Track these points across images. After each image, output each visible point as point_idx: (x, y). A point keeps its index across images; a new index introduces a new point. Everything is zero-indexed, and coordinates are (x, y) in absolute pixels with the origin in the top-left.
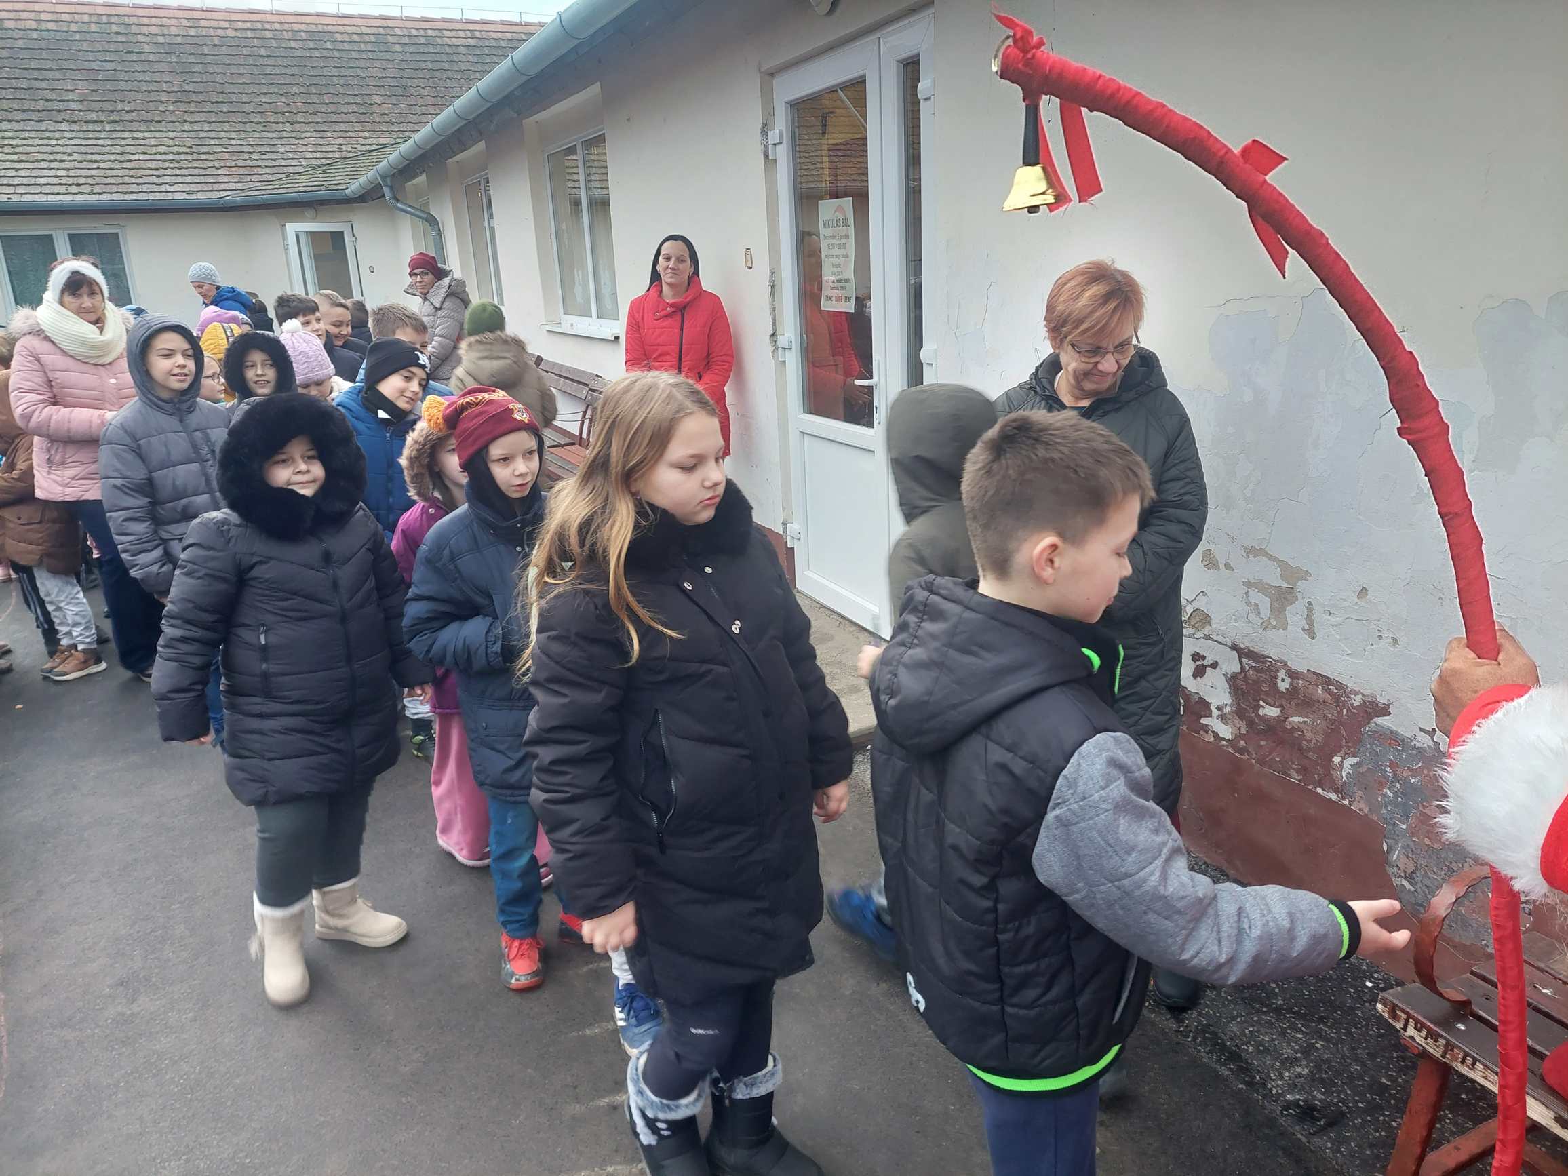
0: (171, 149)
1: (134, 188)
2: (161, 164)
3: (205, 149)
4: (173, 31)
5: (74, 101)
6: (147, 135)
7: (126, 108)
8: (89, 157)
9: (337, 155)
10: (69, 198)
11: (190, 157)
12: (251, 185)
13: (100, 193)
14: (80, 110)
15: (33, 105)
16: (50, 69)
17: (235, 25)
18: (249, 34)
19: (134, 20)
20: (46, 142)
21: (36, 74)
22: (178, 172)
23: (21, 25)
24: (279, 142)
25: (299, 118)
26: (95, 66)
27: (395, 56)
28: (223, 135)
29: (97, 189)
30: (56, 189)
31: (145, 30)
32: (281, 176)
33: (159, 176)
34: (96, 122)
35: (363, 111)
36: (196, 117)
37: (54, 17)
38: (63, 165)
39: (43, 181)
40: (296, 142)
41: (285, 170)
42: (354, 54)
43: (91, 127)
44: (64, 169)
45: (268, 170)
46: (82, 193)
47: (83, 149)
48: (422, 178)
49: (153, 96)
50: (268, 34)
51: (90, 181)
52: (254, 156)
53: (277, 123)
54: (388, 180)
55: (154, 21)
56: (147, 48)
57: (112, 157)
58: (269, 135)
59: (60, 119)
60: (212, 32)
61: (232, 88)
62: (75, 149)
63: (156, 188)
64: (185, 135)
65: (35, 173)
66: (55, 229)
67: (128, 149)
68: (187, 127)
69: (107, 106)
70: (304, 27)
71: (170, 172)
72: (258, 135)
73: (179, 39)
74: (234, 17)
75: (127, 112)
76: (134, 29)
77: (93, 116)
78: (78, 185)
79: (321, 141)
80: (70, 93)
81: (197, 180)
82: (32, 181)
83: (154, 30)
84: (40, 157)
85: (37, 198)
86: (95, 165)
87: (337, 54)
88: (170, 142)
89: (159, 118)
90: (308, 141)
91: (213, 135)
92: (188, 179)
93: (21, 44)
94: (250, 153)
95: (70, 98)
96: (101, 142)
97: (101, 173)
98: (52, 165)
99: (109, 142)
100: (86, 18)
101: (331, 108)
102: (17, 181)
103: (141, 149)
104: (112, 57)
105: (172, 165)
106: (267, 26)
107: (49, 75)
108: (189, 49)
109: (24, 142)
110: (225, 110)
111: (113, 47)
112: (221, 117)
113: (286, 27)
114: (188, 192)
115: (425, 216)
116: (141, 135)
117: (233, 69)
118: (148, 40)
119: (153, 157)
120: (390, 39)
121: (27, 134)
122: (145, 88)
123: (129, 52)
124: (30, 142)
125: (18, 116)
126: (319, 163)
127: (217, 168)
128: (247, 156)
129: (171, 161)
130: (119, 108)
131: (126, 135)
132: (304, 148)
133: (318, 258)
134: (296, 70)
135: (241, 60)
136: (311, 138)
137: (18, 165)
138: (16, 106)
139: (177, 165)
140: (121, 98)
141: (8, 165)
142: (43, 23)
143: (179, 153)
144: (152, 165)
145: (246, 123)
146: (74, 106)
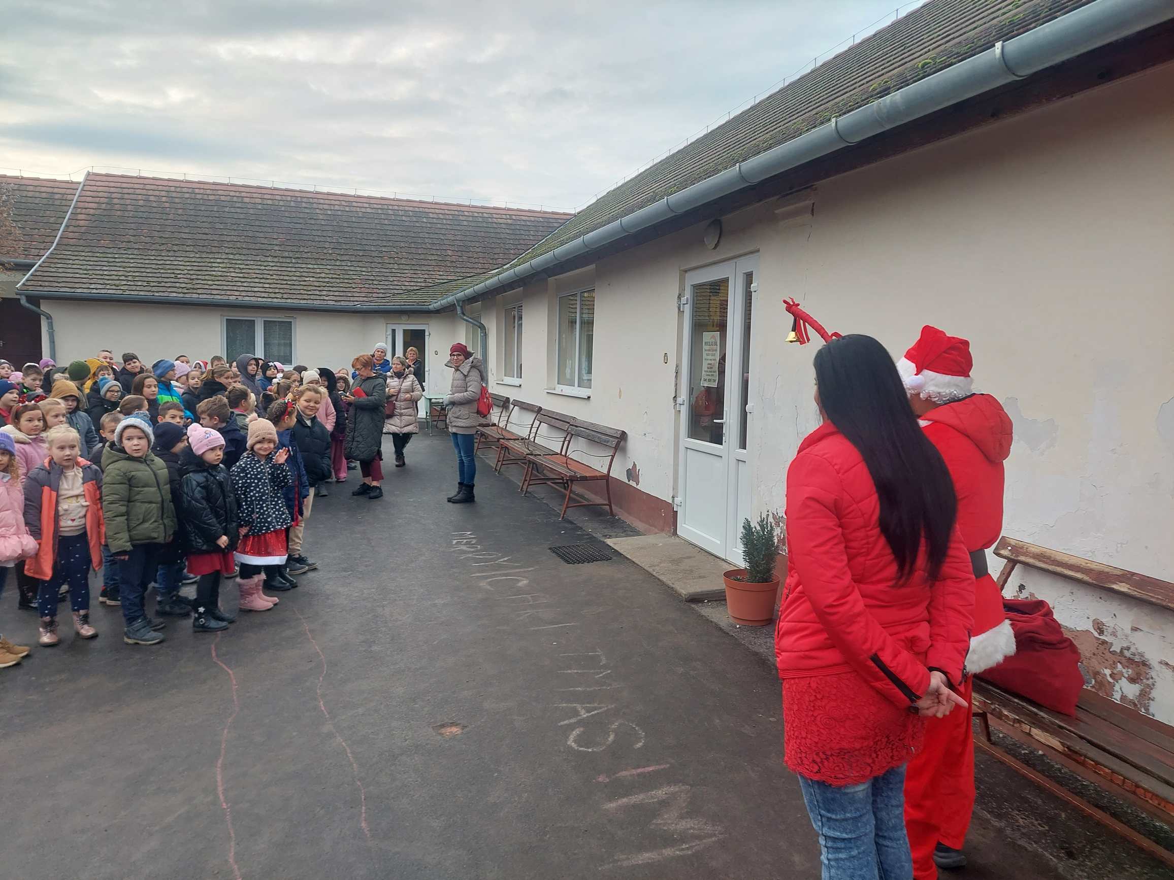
0: (328, 276)
1: (306, 297)
2: (322, 284)
3: (347, 277)
4: (337, 208)
5: (277, 245)
6: (315, 267)
7: (306, 251)
8: (282, 277)
9: (423, 284)
10: (269, 300)
11: (338, 281)
12: (372, 299)
13: (286, 299)
14: (279, 251)
15: (253, 246)
16: (266, 226)
17: (372, 206)
18: (380, 211)
19: (316, 200)
20: (259, 267)
21: (257, 229)
22: (331, 289)
23: (253, 201)
24: (390, 275)
25: (403, 261)
26: (291, 226)
27: (463, 228)
28: (358, 269)
29: (285, 296)
30: (263, 295)
31: (321, 206)
32: (388, 295)
33: (320, 291)
34: (288, 257)
35: (441, 259)
36: (345, 258)
37: (272, 197)
38: (268, 281)
39: (256, 289)
40: (399, 275)
41: (392, 291)
42: (439, 226)
43: (284, 260)
44: (268, 283)
45: (382, 291)
46: (277, 298)
47: (279, 273)
48: (479, 304)
49: (321, 245)
50: (390, 212)
51: (281, 291)
52: (375, 282)
53: (390, 264)
54: (461, 303)
55: (327, 202)
56: (321, 217)
57: (295, 278)
58: (385, 270)
59: (268, 255)
60: (358, 209)
61: (368, 242)
62: (275, 272)
63: (318, 297)
64: (337, 268)
65: (252, 285)
66: (257, 317)
67: (304, 274)
68: (338, 263)
69: (295, 249)
70: (411, 209)
71: (326, 289)
72: (378, 270)
73: (339, 213)
74: (372, 201)
75: (306, 252)
76: (315, 206)
77: (286, 254)
78: (275, 293)
80: (275, 240)
81: (341, 294)
82: (250, 289)
83: (326, 207)
84: (254, 276)
85: (252, 299)
86: (285, 282)
87: (429, 225)
88: (328, 271)
89: (323, 257)
90: (407, 275)
91: (352, 268)
92: (336, 294)
93: (251, 211)
94: (373, 280)
95: (274, 243)
96: (289, 269)
97: (288, 287)
98: (262, 281)
99: (294, 269)
100: (289, 199)
101: (422, 257)
102: (242, 289)
103: (311, 275)
104: (301, 221)
105: (328, 285)
106: (390, 207)
107: (265, 229)
108: (344, 219)
109: (247, 267)
110: (361, 254)
111: (301, 215)
112: (358, 259)
113: (401, 208)
114: (336, 301)
115: (479, 324)
116: (312, 266)
117: (368, 231)
118: (322, 212)
119: (317, 280)
120: (461, 218)
121: (249, 262)
122: (317, 240)
123: (310, 219)
124: (250, 267)
125: (245, 252)
126: (412, 288)
127: (353, 288)
128: (371, 282)
129: (328, 282)
130: (301, 250)
131: (304, 266)
132: (404, 279)
134: (404, 233)
135: (373, 226)
136: (409, 273)
137: (243, 280)
138: (244, 246)
139: (331, 285)
140: (303, 245)
141: (237, 279)
142: (265, 200)
143: (332, 278)
144: (317, 284)
145: (372, 263)
146: (276, 248)
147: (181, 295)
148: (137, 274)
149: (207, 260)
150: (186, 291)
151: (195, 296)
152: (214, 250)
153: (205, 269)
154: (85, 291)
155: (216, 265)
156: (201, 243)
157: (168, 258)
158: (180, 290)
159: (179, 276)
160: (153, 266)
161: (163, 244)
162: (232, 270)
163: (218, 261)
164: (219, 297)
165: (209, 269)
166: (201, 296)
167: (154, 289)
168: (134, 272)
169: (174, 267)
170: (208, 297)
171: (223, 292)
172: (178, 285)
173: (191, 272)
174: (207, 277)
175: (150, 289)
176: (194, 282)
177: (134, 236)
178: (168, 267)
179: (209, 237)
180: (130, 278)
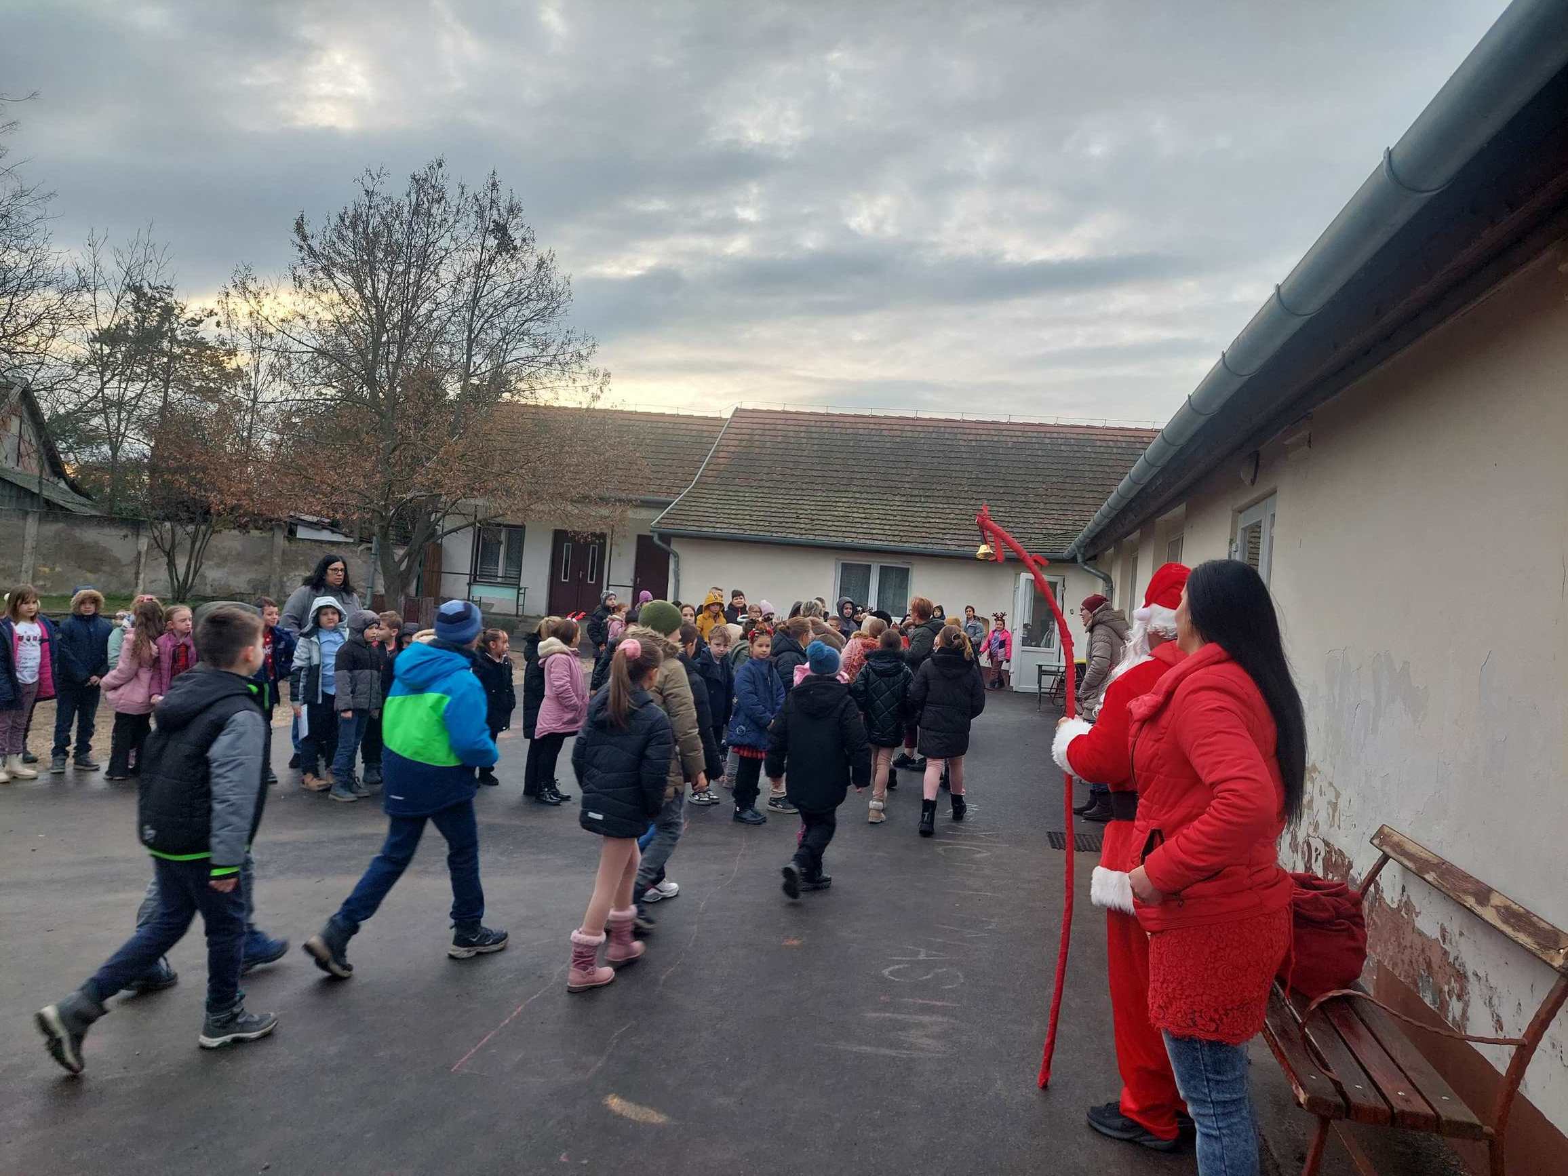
0: (955, 516)
1: (926, 540)
2: (947, 526)
4: (983, 438)
5: (908, 482)
6: (945, 506)
7: (938, 488)
8: (905, 518)
10: (886, 543)
11: (968, 523)
13: (905, 542)
14: (909, 488)
15: (883, 484)
16: (900, 462)
17: (1026, 435)
19: (961, 430)
20: (884, 507)
21: (891, 465)
22: (957, 532)
23: (892, 433)
24: (1032, 516)
25: (1052, 500)
26: (927, 460)
28: (995, 509)
29: (904, 539)
30: (880, 537)
31: (965, 437)
32: (1024, 540)
33: (943, 534)
34: (917, 496)
36: (981, 496)
37: (913, 428)
38: (889, 522)
39: (874, 531)
40: (1043, 516)
41: (1027, 535)
43: (913, 499)
44: (889, 525)
46: (894, 541)
47: (904, 513)
49: (957, 481)
50: (1047, 441)
51: (901, 534)
52: (1010, 525)
53: (1035, 503)
55: (974, 431)
56: (963, 449)
58: (1026, 511)
59: (896, 493)
60: (1009, 439)
61: (1010, 477)
62: (899, 513)
63: (939, 541)
64: (970, 507)
65: (872, 526)
66: (873, 562)
67: (930, 515)
68: (972, 502)
69: (927, 486)
70: (1073, 436)
71: (951, 531)
72: (1018, 510)
74: (1027, 429)
75: (938, 490)
76: (959, 436)
77: (916, 492)
80: (907, 477)
82: (868, 531)
83: (972, 437)
84: (877, 516)
85: (868, 542)
86: (908, 524)
87: (1093, 456)
88: (957, 512)
89: (956, 496)
90: (1052, 516)
92: (961, 537)
93: (888, 445)
95: (908, 480)
96: (916, 509)
97: (910, 529)
98: (883, 522)
99: (921, 509)
100: (932, 430)
102: (860, 530)
103: (939, 515)
104: (940, 454)
106: (1048, 435)
107: (899, 465)
108: (990, 450)
109: (871, 507)
111: (942, 448)
112: (998, 497)
114: (959, 546)
116: (941, 506)
117: (1016, 464)
118: (966, 443)
119: (944, 521)
121: (874, 502)
122: (954, 475)
123: (951, 451)
124: (875, 507)
125: (875, 490)
126: (1055, 532)
129: (955, 524)
130: (934, 487)
131: (933, 505)
132: (1048, 521)
134: (1059, 466)
135: (1022, 458)
136: (1056, 514)
137: (863, 521)
138: (873, 484)
139: (958, 527)
140: (937, 481)
141: (858, 520)
142: (905, 433)
143: (962, 519)
144: (942, 526)
145: (1012, 501)
146: (907, 485)
147: (798, 536)
148: (762, 513)
149: (833, 499)
150: (804, 532)
151: (812, 537)
152: (842, 488)
153: (828, 508)
154: (710, 530)
155: (841, 504)
156: (831, 481)
157: (795, 497)
158: (798, 531)
159: (801, 516)
160: (779, 506)
161: (793, 482)
162: (855, 510)
163: (844, 500)
164: (835, 539)
165: (832, 508)
166: (817, 538)
167: (773, 529)
168: (760, 511)
169: (799, 507)
170: (823, 538)
171: (840, 534)
172: (797, 525)
173: (814, 512)
174: (828, 518)
175: (770, 529)
176: (815, 522)
177: (768, 474)
178: (792, 506)
179: (839, 474)
180: (754, 518)
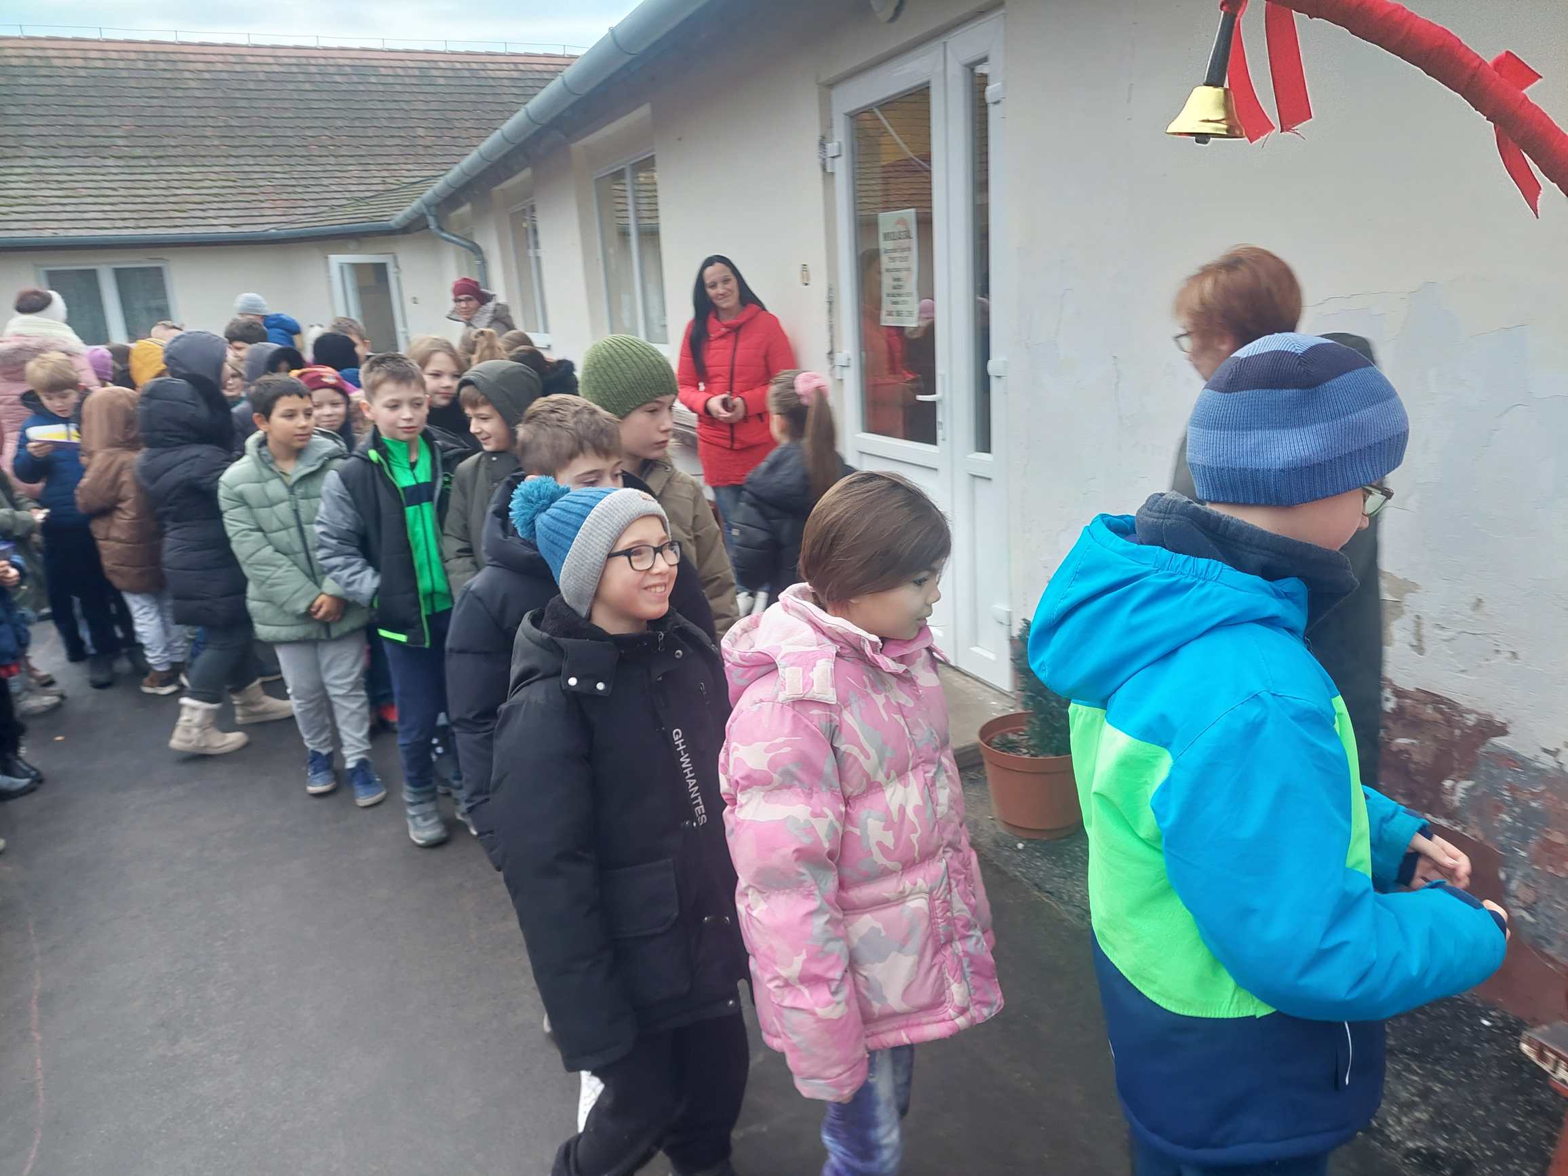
0: (214, 184)
1: (178, 222)
2: (205, 198)
3: (249, 183)
4: (220, 67)
5: (120, 137)
6: (193, 170)
7: (172, 144)
8: (132, 192)
9: (381, 187)
10: (116, 231)
11: (233, 191)
12: (296, 217)
13: (146, 227)
14: (126, 146)
15: (79, 142)
16: (97, 106)
17: (282, 61)
18: (295, 69)
19: (181, 57)
20: (91, 177)
21: (83, 111)
22: (222, 206)
23: (69, 63)
24: (323, 175)
25: (343, 151)
26: (141, 102)
27: (439, 89)
28: (267, 168)
29: (142, 223)
30: (104, 223)
31: (191, 66)
32: (326, 209)
33: (204, 209)
34: (141, 157)
35: (407, 144)
36: (241, 152)
37: (105, 55)
38: (107, 200)
39: (91, 215)
40: (339, 174)
41: (329, 202)
42: (399, 88)
43: (135, 162)
44: (109, 204)
45: (312, 203)
46: (127, 228)
47: (129, 184)
48: (466, 209)
49: (199, 132)
50: (313, 69)
51: (135, 215)
52: (298, 189)
53: (321, 156)
54: (433, 209)
55: (202, 58)
56: (193, 84)
57: (158, 191)
58: (313, 168)
59: (105, 155)
60: (257, 68)
61: (276, 123)
62: (123, 183)
63: (201, 221)
64: (230, 169)
65: (80, 208)
66: (100, 264)
67: (176, 184)
68: (232, 161)
69: (154, 142)
70: (347, 62)
71: (214, 205)
72: (302, 168)
73: (225, 76)
74: (280, 53)
75: (173, 147)
76: (181, 66)
77: (139, 152)
78: (125, 219)
79: (364, 174)
80: (116, 129)
81: (242, 213)
82: (80, 215)
83: (201, 66)
84: (85, 192)
86: (139, 200)
87: (381, 88)
88: (214, 176)
89: (204, 153)
90: (351, 174)
91: (257, 169)
92: (231, 213)
93: (69, 81)
94: (294, 186)
95: (116, 134)
96: (145, 177)
97: (145, 207)
99: (154, 177)
100: (133, 56)
101: (375, 141)
103: (186, 184)
104: (159, 93)
105: (216, 199)
106: (313, 61)
107: (97, 111)
108: (234, 85)
109: (70, 178)
110: (269, 144)
111: (159, 84)
112: (266, 151)
113: (331, 62)
114: (232, 225)
115: (468, 244)
116: (185, 169)
117: (278, 104)
118: (196, 76)
119: (198, 191)
120: (435, 73)
121: (72, 170)
122: (191, 123)
123: (176, 88)
124: (76, 177)
125: (64, 152)
126: (363, 195)
127: (261, 202)
128: (290, 189)
129: (215, 195)
130: (165, 143)
131: (171, 170)
132: (349, 181)
133: (362, 291)
134: (340, 105)
135: (285, 95)
136: (355, 170)
137: (62, 201)
138: (63, 143)
139: (222, 199)
140: (167, 134)
142: (90, 61)
143: (224, 187)
144: (197, 199)
145: (290, 157)
146: (120, 142)
155: (14, 178)
163: (17, 170)
170: (2, 233)
174: (1, 201)
